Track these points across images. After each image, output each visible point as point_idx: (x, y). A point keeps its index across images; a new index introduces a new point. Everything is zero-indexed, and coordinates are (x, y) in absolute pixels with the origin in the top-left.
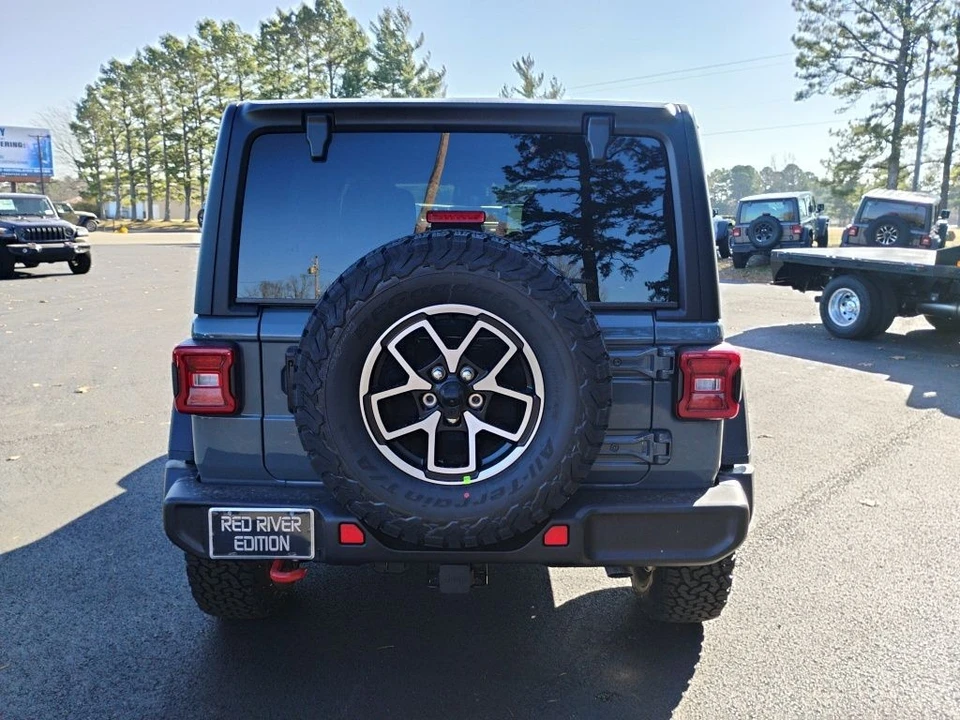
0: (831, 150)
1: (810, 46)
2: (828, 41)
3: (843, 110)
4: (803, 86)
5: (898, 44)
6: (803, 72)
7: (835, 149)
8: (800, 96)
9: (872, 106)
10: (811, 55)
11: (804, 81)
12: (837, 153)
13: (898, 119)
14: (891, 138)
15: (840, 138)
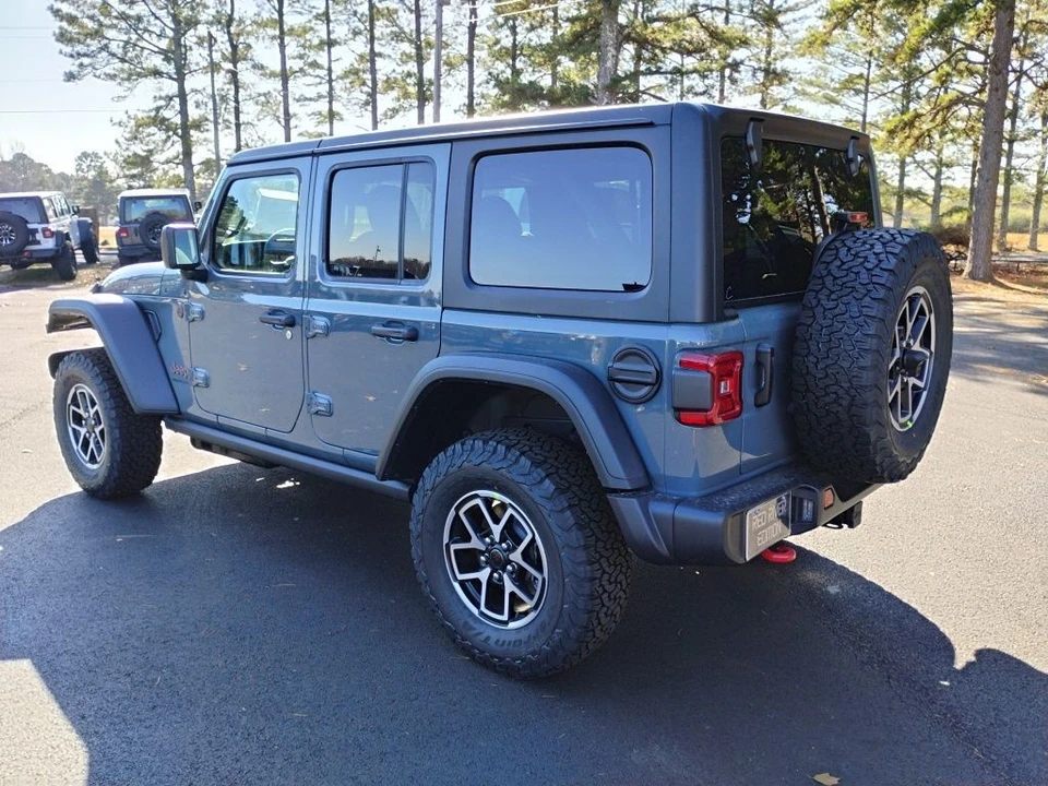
0: (117, 142)
1: (72, 20)
2: (91, 18)
3: (120, 98)
4: (71, 65)
5: (170, 33)
6: (68, 49)
7: (122, 140)
8: (70, 77)
9: (155, 97)
10: (73, 30)
11: (71, 60)
12: (124, 147)
13: (184, 112)
14: (180, 131)
15: (122, 129)
